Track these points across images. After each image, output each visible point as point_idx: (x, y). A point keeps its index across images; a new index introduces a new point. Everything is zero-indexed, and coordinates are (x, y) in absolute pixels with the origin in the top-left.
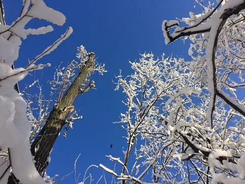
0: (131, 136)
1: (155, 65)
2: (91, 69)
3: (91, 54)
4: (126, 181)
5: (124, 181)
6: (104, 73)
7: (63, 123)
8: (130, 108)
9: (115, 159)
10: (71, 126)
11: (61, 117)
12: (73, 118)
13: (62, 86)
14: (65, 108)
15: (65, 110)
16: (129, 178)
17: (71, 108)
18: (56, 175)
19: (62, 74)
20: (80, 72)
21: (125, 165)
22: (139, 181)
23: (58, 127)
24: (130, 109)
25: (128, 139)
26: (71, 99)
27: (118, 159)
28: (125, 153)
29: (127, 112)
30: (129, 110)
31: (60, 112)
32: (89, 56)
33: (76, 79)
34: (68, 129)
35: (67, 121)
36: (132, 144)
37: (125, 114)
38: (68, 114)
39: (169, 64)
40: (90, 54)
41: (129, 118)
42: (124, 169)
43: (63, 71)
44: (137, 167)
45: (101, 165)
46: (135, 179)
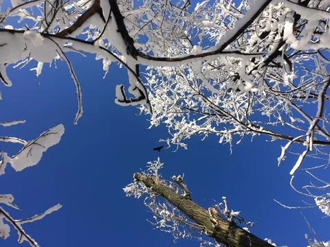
0: (251, 130)
1: (154, 94)
2: (157, 181)
3: (136, 177)
4: (315, 139)
5: (314, 142)
6: (161, 162)
7: (233, 225)
8: (211, 130)
9: (283, 153)
10: (237, 213)
11: (225, 227)
12: (226, 209)
13: (181, 223)
14: (212, 221)
15: (215, 220)
16: (310, 135)
17: (212, 213)
18: (306, 237)
19: (163, 221)
20: (161, 196)
21: (291, 139)
22: (314, 121)
23: (238, 233)
24: (213, 130)
25: (254, 134)
26: (199, 211)
27: (284, 149)
28: (274, 139)
29: (218, 134)
30: (215, 131)
31: (218, 229)
32: (138, 180)
33: (171, 202)
34: (241, 219)
35: (230, 219)
36: (261, 128)
37: (219, 137)
38: (220, 216)
39: (154, 77)
40: (135, 180)
41: (225, 131)
42: (298, 140)
43: (160, 218)
44: (293, 120)
45: (292, 173)
46: (311, 127)
